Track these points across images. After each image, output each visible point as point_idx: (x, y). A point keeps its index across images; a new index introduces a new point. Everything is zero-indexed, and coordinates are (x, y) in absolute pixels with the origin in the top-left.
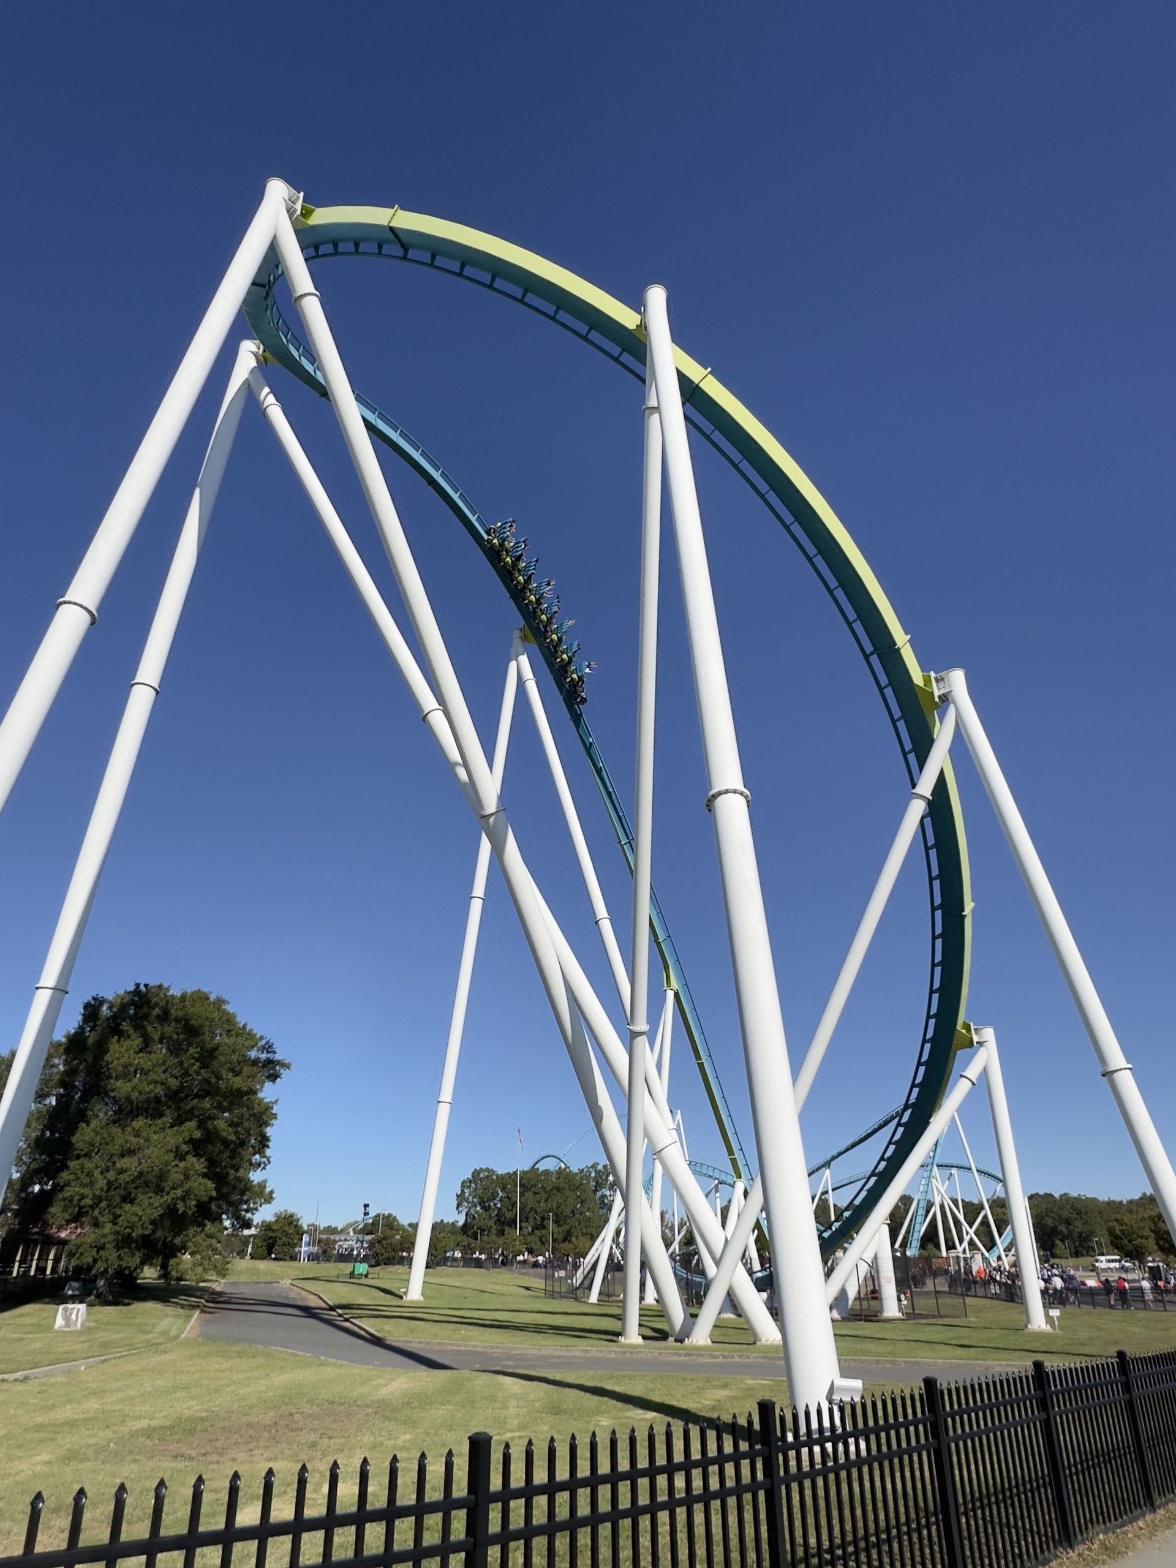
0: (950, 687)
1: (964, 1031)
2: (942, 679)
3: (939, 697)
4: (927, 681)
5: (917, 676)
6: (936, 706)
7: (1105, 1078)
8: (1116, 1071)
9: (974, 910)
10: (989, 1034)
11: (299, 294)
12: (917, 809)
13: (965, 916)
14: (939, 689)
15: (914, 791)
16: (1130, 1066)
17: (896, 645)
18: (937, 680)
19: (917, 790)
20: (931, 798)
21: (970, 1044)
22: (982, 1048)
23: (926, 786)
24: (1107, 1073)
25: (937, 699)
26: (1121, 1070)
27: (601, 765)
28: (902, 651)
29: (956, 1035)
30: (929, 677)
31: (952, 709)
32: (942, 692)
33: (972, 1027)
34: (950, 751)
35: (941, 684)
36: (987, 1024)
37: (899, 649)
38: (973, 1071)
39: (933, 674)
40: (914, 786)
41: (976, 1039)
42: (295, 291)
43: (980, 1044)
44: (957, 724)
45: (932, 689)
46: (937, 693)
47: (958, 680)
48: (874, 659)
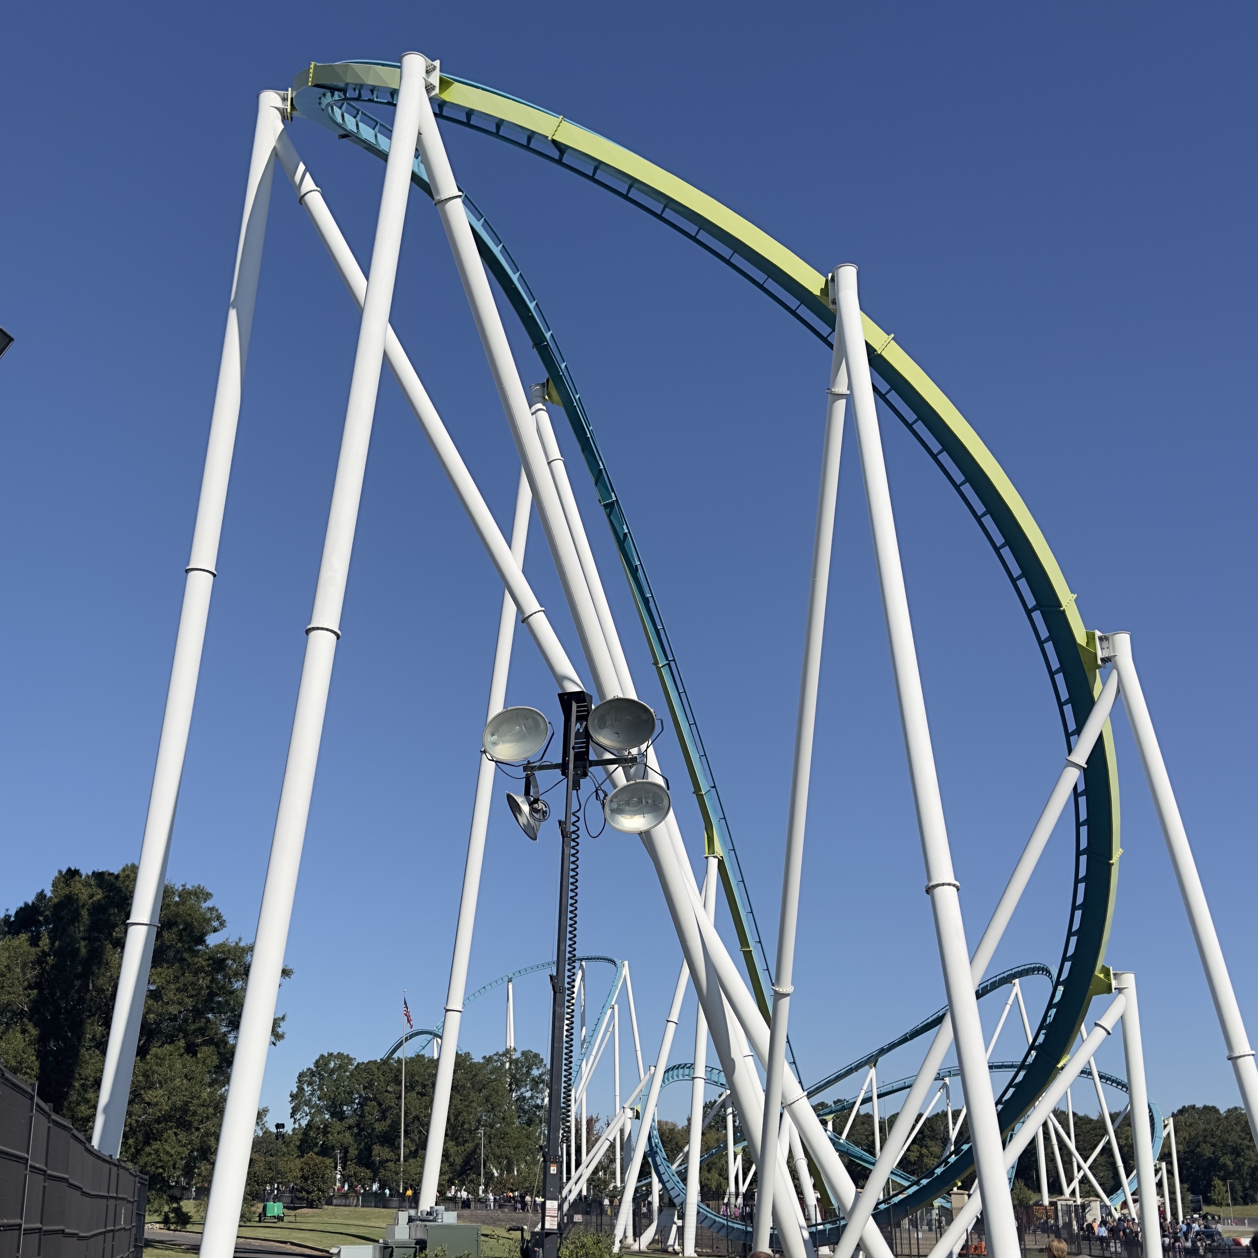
0: (1114, 650)
1: (1102, 976)
2: (1107, 639)
3: (1102, 660)
4: (1090, 637)
5: (1081, 638)
6: (1099, 667)
7: (1230, 1062)
8: (1240, 1057)
9: (1121, 858)
10: (1129, 980)
11: (444, 196)
12: (1071, 777)
13: (1113, 864)
14: (1102, 649)
15: (1070, 758)
16: (1253, 1052)
17: (1061, 606)
18: (1101, 639)
19: (1074, 758)
20: (1086, 766)
21: (1109, 989)
22: (1121, 995)
23: (1082, 754)
24: (1232, 1058)
25: (1099, 662)
26: (1244, 1056)
27: (638, 563)
28: (1067, 613)
29: (1093, 980)
30: (1094, 634)
31: (1115, 673)
32: (1106, 654)
33: (1112, 972)
34: (1111, 715)
35: (1105, 644)
36: (1129, 970)
37: (1064, 610)
38: (1109, 1020)
39: (1098, 633)
40: (1070, 751)
41: (1114, 984)
42: (438, 192)
43: (1120, 990)
44: (1118, 691)
45: (1095, 648)
46: (1100, 655)
47: (1123, 643)
48: (1037, 615)
